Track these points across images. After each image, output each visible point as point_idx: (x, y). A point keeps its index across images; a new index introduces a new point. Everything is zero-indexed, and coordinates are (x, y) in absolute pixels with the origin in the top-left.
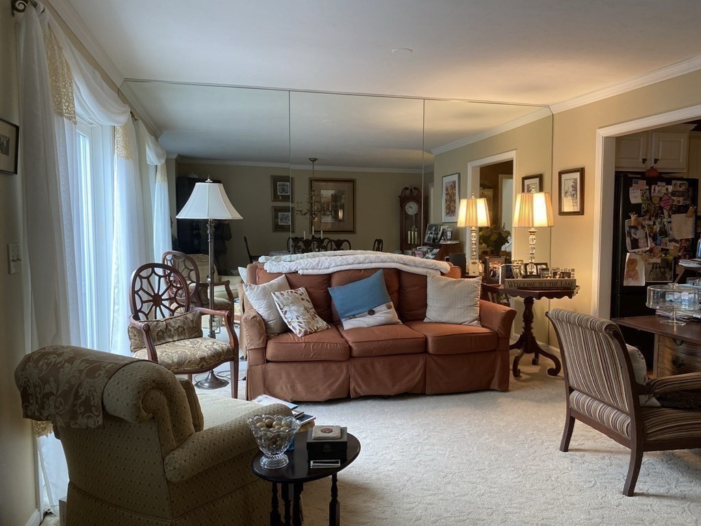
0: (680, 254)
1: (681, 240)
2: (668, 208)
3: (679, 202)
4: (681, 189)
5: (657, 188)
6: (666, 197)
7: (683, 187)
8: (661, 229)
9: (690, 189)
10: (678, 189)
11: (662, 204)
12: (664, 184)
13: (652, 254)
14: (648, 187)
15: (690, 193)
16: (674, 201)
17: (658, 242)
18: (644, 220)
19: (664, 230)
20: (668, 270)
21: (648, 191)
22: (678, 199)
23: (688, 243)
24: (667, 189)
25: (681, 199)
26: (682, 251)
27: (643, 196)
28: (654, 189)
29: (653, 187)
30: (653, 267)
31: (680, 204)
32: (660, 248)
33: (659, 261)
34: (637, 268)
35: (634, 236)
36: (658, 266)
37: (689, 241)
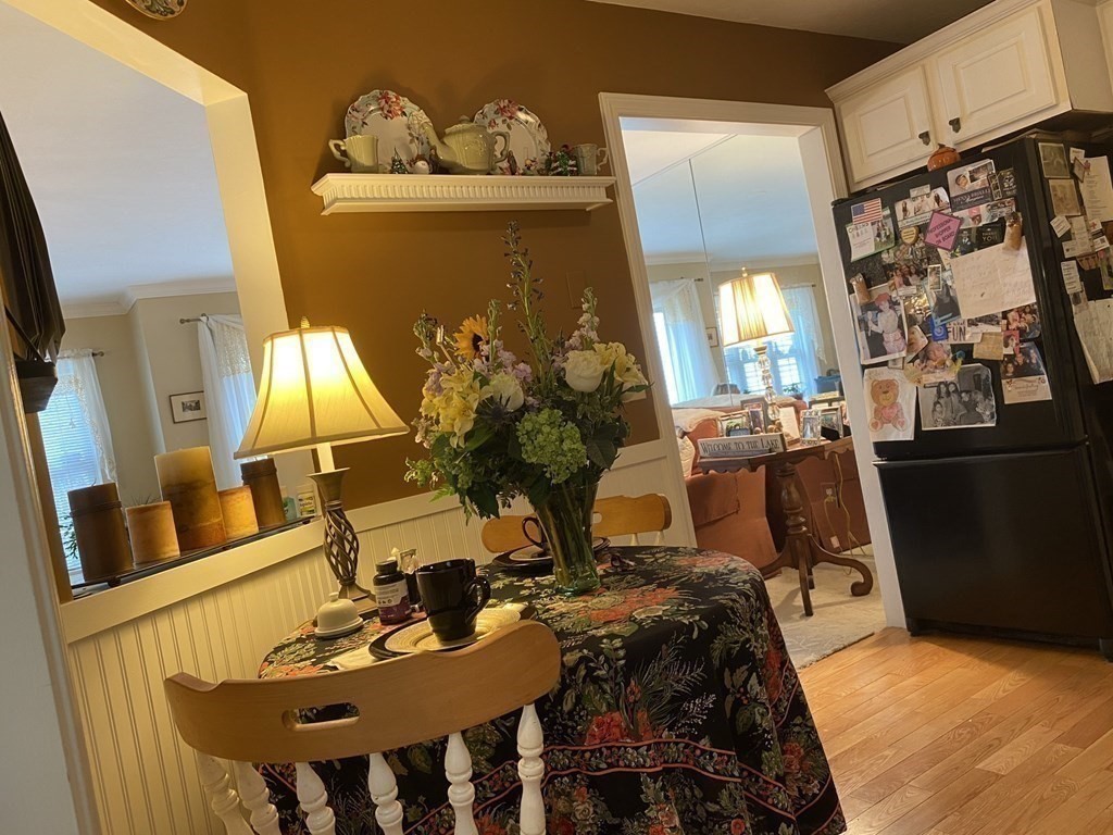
0: (1009, 351)
1: (1005, 315)
2: (950, 243)
3: (977, 218)
4: (977, 185)
5: (911, 205)
6: (938, 219)
7: (982, 177)
8: (939, 301)
9: (1007, 173)
10: (969, 186)
11: (931, 238)
12: (927, 189)
13: (931, 363)
14: (888, 212)
15: (1009, 184)
16: (962, 220)
17: (938, 331)
18: (894, 287)
19: (947, 300)
20: (979, 397)
21: (889, 221)
22: (974, 211)
23: (1029, 317)
24: (937, 199)
25: (983, 208)
26: (1013, 342)
27: (879, 235)
28: (905, 210)
29: (899, 207)
30: (939, 392)
31: (984, 222)
32: (946, 344)
33: (950, 377)
34: (899, 400)
35: (873, 328)
36: (952, 388)
37: (1032, 312)
